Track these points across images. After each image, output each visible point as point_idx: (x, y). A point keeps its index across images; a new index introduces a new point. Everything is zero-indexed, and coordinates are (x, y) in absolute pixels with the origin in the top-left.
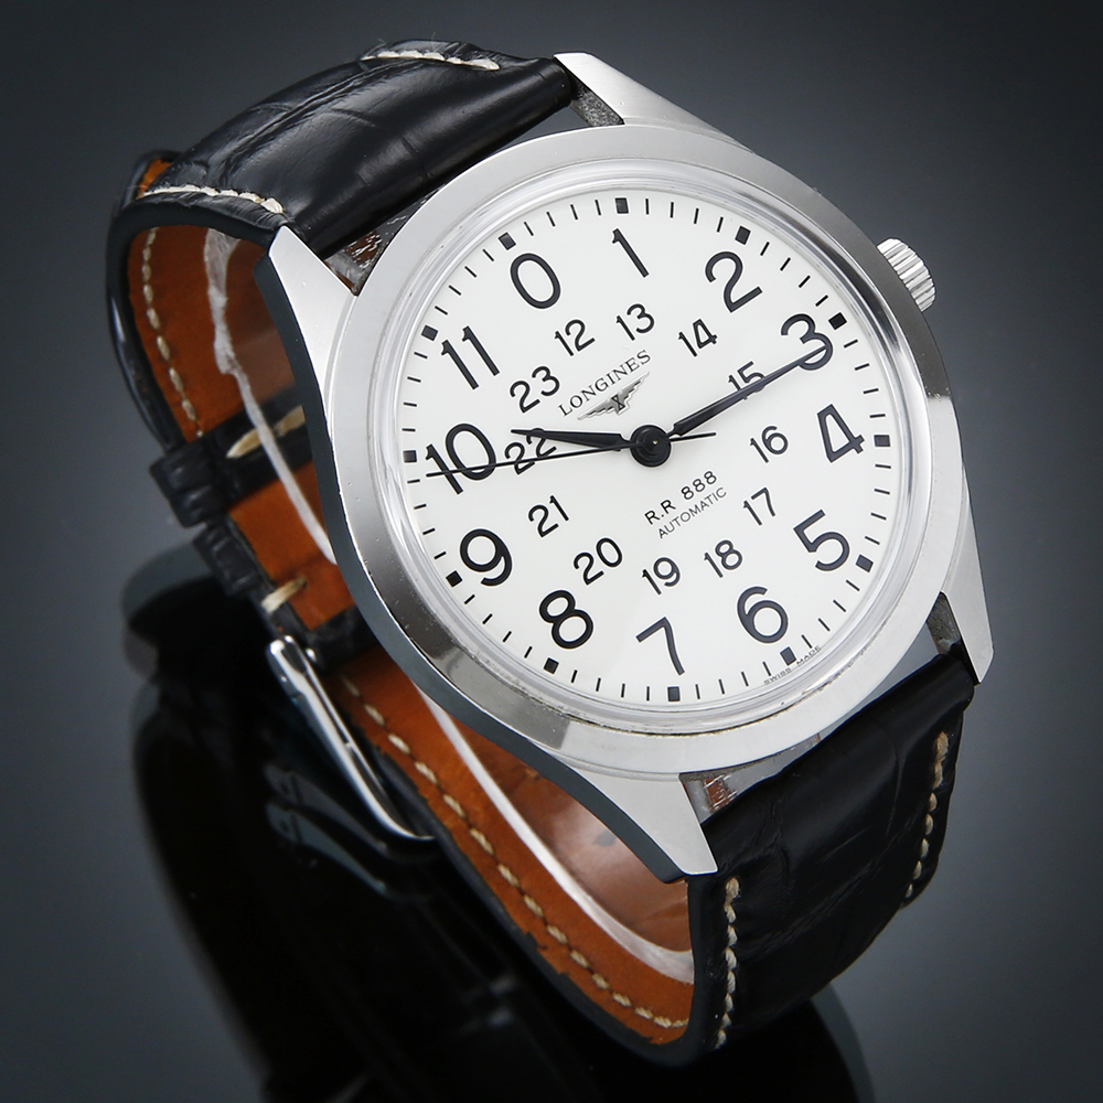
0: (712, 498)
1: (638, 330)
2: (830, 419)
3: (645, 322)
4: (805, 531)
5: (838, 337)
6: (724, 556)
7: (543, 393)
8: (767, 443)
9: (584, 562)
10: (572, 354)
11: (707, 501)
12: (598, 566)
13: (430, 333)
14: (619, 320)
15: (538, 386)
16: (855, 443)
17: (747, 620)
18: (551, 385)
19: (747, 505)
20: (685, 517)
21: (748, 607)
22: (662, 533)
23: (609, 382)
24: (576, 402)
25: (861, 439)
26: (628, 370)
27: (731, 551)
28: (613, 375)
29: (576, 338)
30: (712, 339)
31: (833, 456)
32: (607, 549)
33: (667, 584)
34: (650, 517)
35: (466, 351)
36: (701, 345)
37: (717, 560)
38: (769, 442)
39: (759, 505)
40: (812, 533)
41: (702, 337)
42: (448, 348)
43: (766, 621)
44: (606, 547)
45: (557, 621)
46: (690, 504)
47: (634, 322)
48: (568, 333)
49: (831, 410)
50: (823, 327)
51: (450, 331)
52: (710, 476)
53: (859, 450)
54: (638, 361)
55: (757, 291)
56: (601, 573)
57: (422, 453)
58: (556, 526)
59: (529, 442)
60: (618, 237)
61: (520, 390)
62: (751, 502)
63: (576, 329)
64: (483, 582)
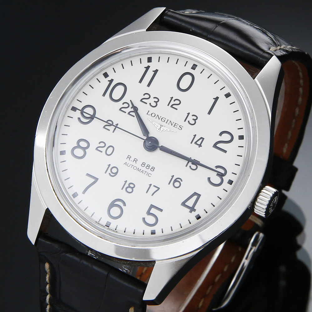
0: (146, 173)
1: (189, 121)
2: (195, 197)
3: (193, 122)
4: (152, 208)
5: (225, 185)
6: (129, 187)
7: (150, 104)
8: (175, 181)
9: (102, 145)
10: (168, 105)
11: (144, 172)
12: (104, 150)
13: (150, 60)
14: (189, 114)
15: (152, 101)
16: (192, 209)
17: (112, 205)
18: (154, 104)
19: (151, 185)
20: (135, 168)
21: (117, 203)
22: (125, 164)
23: (166, 122)
24: (153, 115)
25: (195, 210)
26: (173, 125)
27: (132, 188)
28: (169, 121)
29: (174, 104)
30: (200, 146)
31: (184, 204)
32: (110, 149)
33: (110, 174)
34: (129, 157)
35: (150, 74)
36: (196, 143)
37: (127, 185)
38: (176, 181)
39: (153, 189)
40: (153, 211)
41: (199, 142)
42: (148, 68)
43: (115, 211)
44: (111, 149)
45: (79, 146)
46: (140, 167)
47: (190, 118)
48: (175, 101)
49: (199, 196)
50: (226, 179)
51: (153, 66)
52: (153, 169)
53: (191, 212)
54: (178, 127)
55: (225, 151)
56: (102, 152)
57: (109, 78)
58: (109, 130)
59: (132, 108)
60: (217, 99)
61: (147, 96)
62: (152, 186)
63: (177, 102)
64: (78, 118)
